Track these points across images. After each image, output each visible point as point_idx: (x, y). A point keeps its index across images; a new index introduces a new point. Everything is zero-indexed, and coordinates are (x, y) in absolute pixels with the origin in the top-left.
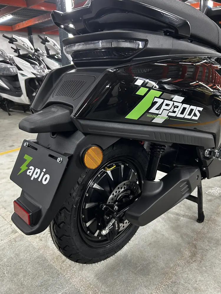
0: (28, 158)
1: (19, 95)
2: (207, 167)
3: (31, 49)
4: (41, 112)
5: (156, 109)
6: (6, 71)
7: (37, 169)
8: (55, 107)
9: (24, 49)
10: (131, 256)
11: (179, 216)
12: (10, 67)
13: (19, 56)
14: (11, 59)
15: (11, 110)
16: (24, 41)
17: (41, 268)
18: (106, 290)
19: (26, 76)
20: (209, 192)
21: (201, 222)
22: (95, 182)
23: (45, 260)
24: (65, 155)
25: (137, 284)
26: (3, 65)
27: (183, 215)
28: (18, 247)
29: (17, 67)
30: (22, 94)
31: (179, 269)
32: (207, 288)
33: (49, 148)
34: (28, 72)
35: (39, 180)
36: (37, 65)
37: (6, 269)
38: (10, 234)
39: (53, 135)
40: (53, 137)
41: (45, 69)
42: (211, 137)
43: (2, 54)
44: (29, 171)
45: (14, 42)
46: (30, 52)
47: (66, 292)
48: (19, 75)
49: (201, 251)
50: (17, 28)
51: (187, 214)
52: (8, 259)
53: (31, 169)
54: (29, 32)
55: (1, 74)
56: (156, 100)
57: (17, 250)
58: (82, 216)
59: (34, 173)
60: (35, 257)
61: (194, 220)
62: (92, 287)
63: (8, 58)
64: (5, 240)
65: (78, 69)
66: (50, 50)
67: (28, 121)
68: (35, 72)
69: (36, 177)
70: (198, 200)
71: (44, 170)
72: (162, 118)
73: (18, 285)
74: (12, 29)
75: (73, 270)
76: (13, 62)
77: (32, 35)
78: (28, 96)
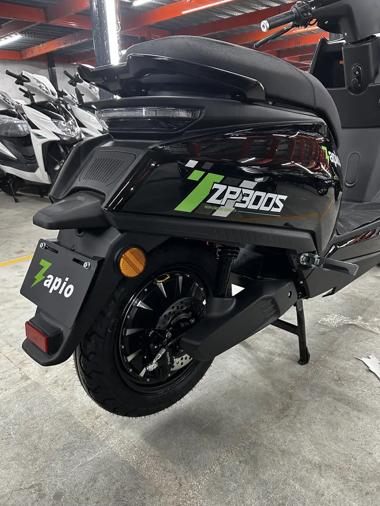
0: (46, 264)
1: (33, 168)
2: (304, 280)
3: (53, 94)
4: (63, 201)
5: (217, 199)
6: (11, 129)
7: (57, 278)
8: (82, 194)
9: (40, 94)
10: (196, 410)
11: (274, 355)
12: (18, 122)
13: (33, 105)
14: (19, 108)
15: (18, 192)
16: (40, 80)
17: (64, 427)
18: (156, 453)
19: (44, 138)
20: (322, 322)
21: (305, 364)
22: (139, 298)
23: (71, 416)
24: (94, 258)
25: (200, 445)
26: (7, 119)
27: (279, 354)
28: (30, 399)
29: (28, 122)
30: (38, 167)
31: (263, 426)
32: (300, 450)
33: (73, 250)
34: (48, 131)
35: (60, 292)
36: (63, 120)
37: (14, 429)
38: (19, 381)
39: (79, 233)
40: (80, 235)
41: (76, 126)
42: (307, 236)
43: (4, 99)
44: (46, 281)
45: (24, 83)
46: (50, 99)
47: (99, 456)
48: (33, 137)
49: (298, 402)
50: (30, 55)
51: (285, 352)
52: (15, 416)
53: (50, 279)
54: (49, 61)
55: (3, 134)
56: (216, 186)
57: (29, 403)
58: (121, 347)
59: (53, 284)
60: (56, 412)
61: (294, 361)
62: (137, 450)
63: (14, 107)
64: (10, 390)
65: (115, 142)
66: (83, 95)
67: (46, 214)
68: (59, 131)
69: (56, 288)
70: (299, 329)
71: (67, 279)
72: (226, 210)
73: (29, 449)
74: (21, 56)
75: (110, 429)
76: (22, 112)
77: (54, 67)
78: (46, 170)
